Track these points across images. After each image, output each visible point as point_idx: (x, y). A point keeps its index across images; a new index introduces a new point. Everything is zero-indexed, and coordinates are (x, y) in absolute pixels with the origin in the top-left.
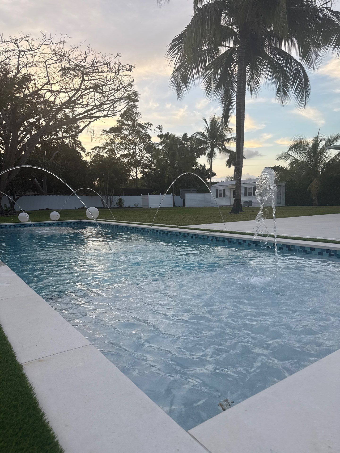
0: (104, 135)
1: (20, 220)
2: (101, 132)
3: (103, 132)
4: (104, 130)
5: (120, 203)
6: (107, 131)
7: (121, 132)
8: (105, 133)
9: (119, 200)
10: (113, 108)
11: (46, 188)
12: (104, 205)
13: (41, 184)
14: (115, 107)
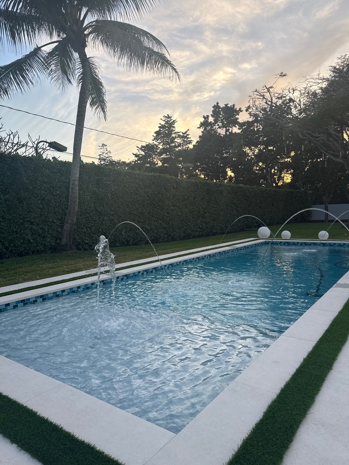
1: (320, 238)
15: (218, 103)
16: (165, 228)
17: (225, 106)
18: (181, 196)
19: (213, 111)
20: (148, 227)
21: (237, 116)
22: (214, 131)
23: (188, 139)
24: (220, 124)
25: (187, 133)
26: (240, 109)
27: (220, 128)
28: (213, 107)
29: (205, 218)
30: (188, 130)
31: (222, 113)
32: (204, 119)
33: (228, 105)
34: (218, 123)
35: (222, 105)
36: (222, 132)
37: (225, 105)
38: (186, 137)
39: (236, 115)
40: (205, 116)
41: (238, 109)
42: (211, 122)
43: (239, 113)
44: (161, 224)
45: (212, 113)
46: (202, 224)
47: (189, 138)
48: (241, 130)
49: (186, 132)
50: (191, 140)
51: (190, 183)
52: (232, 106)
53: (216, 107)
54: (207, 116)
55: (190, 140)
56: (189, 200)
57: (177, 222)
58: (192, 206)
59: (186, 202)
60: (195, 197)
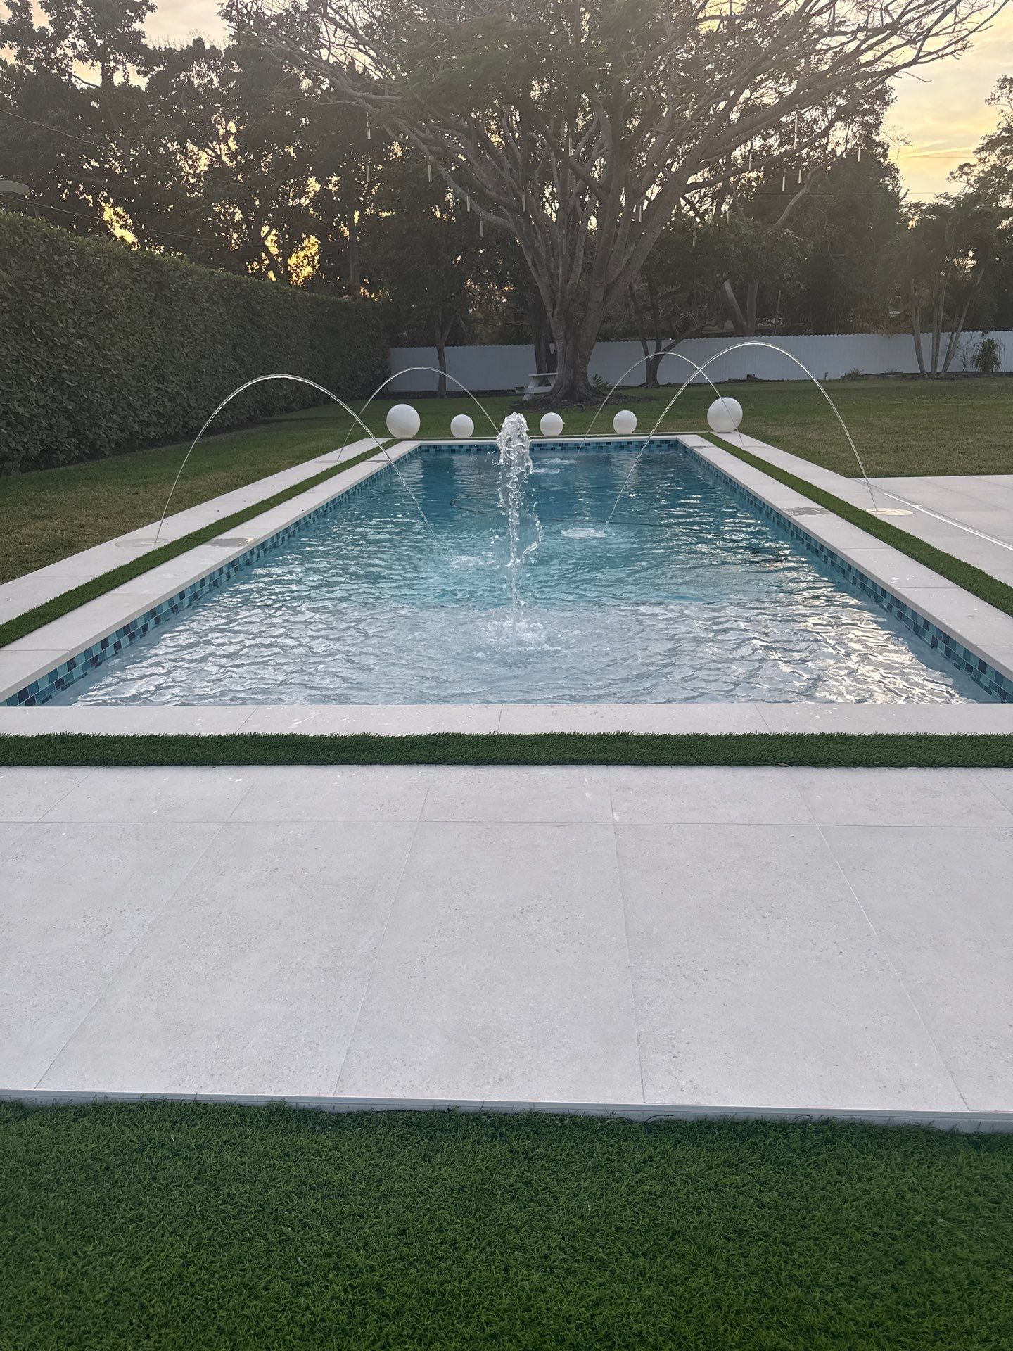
5: (987, 357)
9: (985, 345)
10: (955, 23)
11: (755, 313)
12: (921, 367)
13: (742, 299)
14: (965, 19)
16: (68, 415)
18: (95, 302)
20: (20, 410)
21: (137, 26)
22: (58, 66)
24: (78, 43)
27: (80, 57)
29: (164, 380)
32: (10, 14)
34: (72, 41)
36: (87, 75)
39: (131, 20)
42: (43, 30)
43: (144, 13)
44: (54, 399)
46: (161, 398)
48: (147, 79)
51: (109, 258)
56: (116, 318)
57: (100, 393)
58: (128, 338)
59: (111, 326)
60: (129, 308)
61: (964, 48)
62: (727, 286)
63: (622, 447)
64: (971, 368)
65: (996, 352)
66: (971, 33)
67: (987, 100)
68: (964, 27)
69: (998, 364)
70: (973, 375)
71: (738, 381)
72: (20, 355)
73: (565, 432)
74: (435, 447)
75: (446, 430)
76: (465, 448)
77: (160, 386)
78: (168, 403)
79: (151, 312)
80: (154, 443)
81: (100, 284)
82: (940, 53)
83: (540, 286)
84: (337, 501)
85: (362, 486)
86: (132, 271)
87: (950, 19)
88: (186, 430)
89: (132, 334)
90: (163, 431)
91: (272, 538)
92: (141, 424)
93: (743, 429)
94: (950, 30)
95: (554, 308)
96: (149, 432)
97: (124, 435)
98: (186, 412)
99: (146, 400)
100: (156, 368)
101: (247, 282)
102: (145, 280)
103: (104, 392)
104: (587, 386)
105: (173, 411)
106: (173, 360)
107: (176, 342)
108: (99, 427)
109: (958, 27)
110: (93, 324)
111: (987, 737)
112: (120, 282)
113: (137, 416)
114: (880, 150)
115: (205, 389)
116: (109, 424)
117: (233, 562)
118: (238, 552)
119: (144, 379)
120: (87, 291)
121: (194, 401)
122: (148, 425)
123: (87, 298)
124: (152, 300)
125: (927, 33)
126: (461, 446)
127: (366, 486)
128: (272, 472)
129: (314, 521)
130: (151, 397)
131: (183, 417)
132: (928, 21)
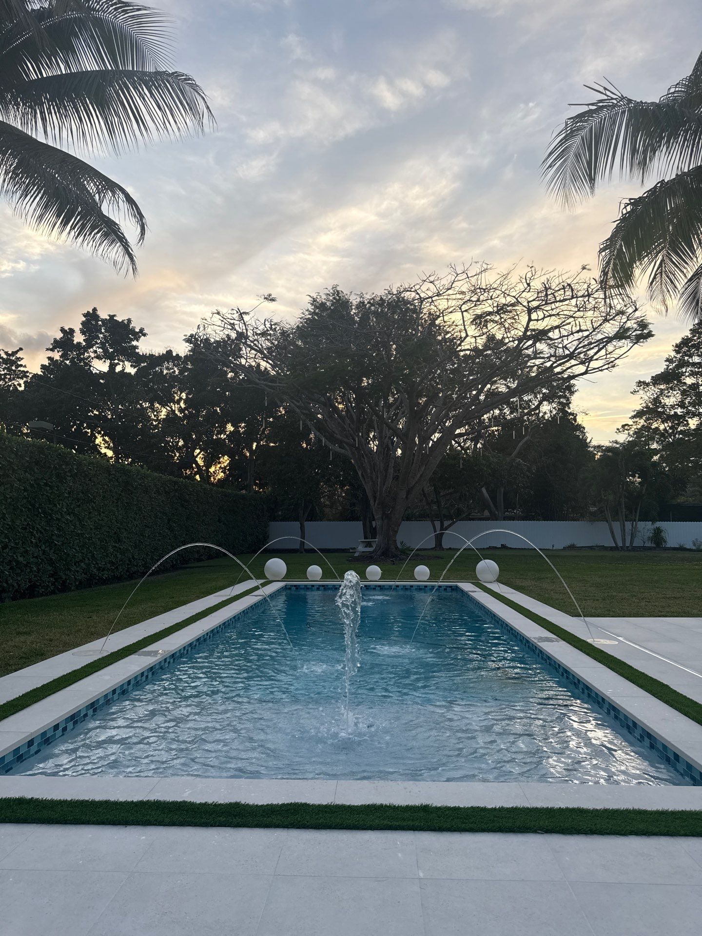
0: (641, 392)
2: (634, 387)
3: (638, 386)
4: (640, 382)
5: (658, 537)
6: (646, 383)
7: (680, 381)
8: (642, 387)
9: (655, 530)
10: (606, 354)
11: (503, 507)
12: (616, 543)
13: (494, 498)
14: (612, 352)
15: (95, 310)
16: (51, 562)
17: (108, 318)
18: (83, 493)
19: (83, 323)
20: (21, 559)
21: (134, 343)
22: (84, 361)
23: (19, 369)
24: (98, 350)
25: (18, 355)
26: (142, 330)
27: (98, 357)
28: (85, 315)
29: (119, 541)
30: (21, 349)
31: (103, 331)
32: (62, 335)
33: (115, 318)
34: (95, 349)
35: (103, 315)
36: (101, 366)
37: (109, 315)
38: (13, 363)
39: (132, 340)
40: (66, 328)
41: (137, 330)
42: (79, 344)
43: (140, 337)
44: (44, 552)
45: (81, 327)
46: (115, 553)
47: (21, 366)
48: (136, 370)
49: (16, 352)
50: (27, 372)
51: (97, 467)
52: (126, 322)
53: (91, 317)
54: (70, 329)
55: (23, 371)
56: (95, 503)
57: (75, 549)
58: (100, 515)
59: (90, 507)
60: (104, 497)
61: (613, 366)
62: (484, 490)
63: (420, 589)
64: (648, 544)
65: (663, 534)
66: (616, 359)
67: (631, 393)
68: (612, 356)
69: (665, 542)
70: (650, 549)
71: (495, 548)
72: (28, 524)
73: (383, 577)
74: (295, 586)
75: (303, 574)
76: (315, 587)
77: (117, 545)
78: (119, 556)
79: (118, 499)
80: (104, 582)
81: (87, 482)
82: (600, 369)
83: (366, 488)
84: (227, 623)
85: (245, 612)
86: (110, 475)
87: (603, 352)
88: (128, 574)
89: (103, 512)
90: (113, 574)
91: (180, 650)
92: (99, 569)
93: (500, 580)
94: (605, 357)
95: (375, 501)
96: (103, 575)
97: (86, 576)
98: (130, 561)
99: (105, 554)
100: (115, 533)
101: (182, 482)
102: (117, 480)
103: (78, 548)
104: (397, 548)
105: (121, 561)
106: (127, 528)
107: (131, 517)
108: (70, 571)
109: (608, 356)
110: (79, 506)
111: (683, 813)
112: (101, 481)
113: (97, 563)
114: (571, 417)
115: (145, 547)
116: (78, 569)
117: (152, 668)
118: (156, 661)
119: (106, 541)
120: (79, 486)
121: (137, 554)
122: (103, 570)
123: (78, 490)
124: (120, 492)
125: (591, 359)
126: (313, 586)
127: (247, 613)
128: (184, 603)
129: (210, 638)
130: (109, 552)
131: (128, 565)
132: (591, 353)
